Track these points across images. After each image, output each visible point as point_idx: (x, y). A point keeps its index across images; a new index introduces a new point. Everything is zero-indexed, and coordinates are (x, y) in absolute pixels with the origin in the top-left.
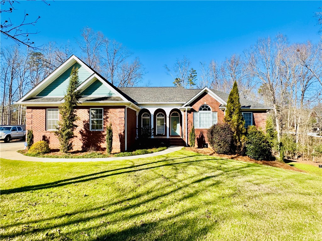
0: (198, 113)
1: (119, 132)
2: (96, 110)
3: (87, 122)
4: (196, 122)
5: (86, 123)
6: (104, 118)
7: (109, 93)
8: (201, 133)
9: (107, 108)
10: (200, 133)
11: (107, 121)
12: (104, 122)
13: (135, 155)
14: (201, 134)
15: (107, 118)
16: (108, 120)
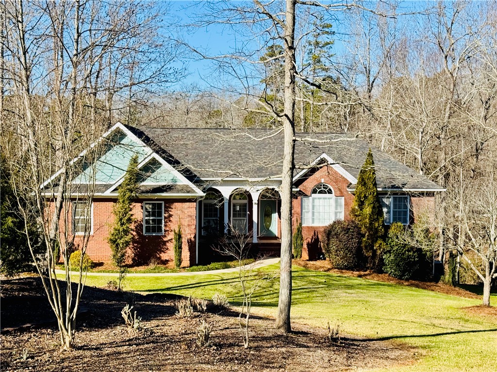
0: (310, 198)
1: (189, 237)
2: (152, 204)
3: (140, 222)
4: (306, 214)
5: (139, 224)
6: (165, 217)
7: (172, 180)
8: (315, 233)
9: (170, 202)
10: (313, 234)
11: (170, 221)
12: (165, 222)
13: (212, 270)
14: (315, 235)
15: (170, 216)
16: (171, 219)
